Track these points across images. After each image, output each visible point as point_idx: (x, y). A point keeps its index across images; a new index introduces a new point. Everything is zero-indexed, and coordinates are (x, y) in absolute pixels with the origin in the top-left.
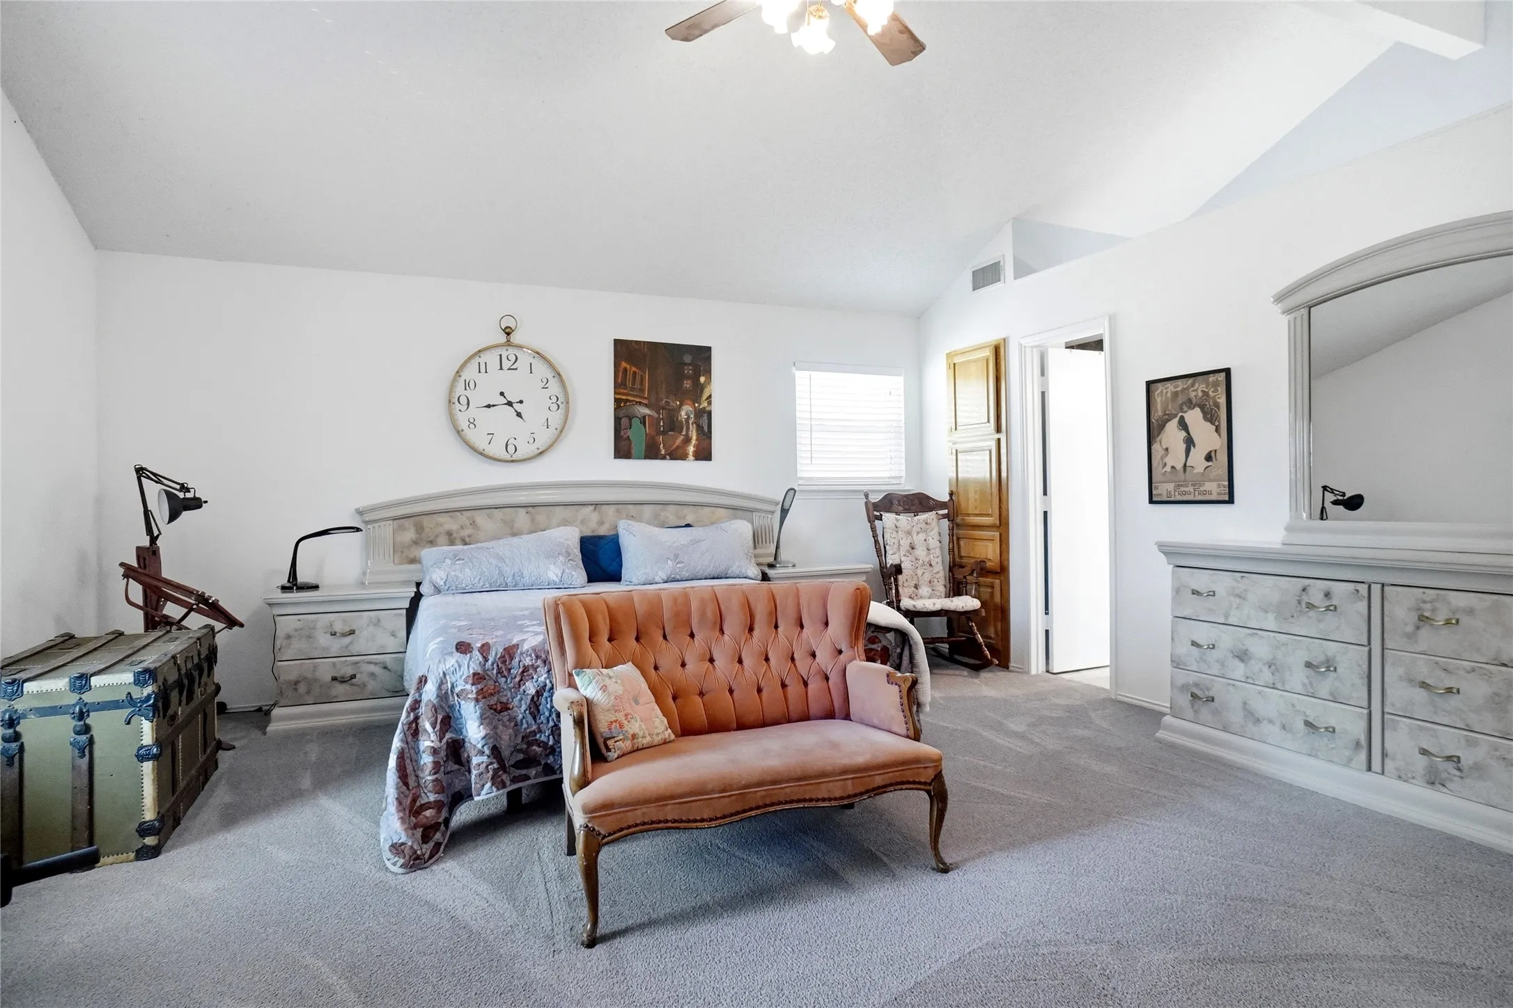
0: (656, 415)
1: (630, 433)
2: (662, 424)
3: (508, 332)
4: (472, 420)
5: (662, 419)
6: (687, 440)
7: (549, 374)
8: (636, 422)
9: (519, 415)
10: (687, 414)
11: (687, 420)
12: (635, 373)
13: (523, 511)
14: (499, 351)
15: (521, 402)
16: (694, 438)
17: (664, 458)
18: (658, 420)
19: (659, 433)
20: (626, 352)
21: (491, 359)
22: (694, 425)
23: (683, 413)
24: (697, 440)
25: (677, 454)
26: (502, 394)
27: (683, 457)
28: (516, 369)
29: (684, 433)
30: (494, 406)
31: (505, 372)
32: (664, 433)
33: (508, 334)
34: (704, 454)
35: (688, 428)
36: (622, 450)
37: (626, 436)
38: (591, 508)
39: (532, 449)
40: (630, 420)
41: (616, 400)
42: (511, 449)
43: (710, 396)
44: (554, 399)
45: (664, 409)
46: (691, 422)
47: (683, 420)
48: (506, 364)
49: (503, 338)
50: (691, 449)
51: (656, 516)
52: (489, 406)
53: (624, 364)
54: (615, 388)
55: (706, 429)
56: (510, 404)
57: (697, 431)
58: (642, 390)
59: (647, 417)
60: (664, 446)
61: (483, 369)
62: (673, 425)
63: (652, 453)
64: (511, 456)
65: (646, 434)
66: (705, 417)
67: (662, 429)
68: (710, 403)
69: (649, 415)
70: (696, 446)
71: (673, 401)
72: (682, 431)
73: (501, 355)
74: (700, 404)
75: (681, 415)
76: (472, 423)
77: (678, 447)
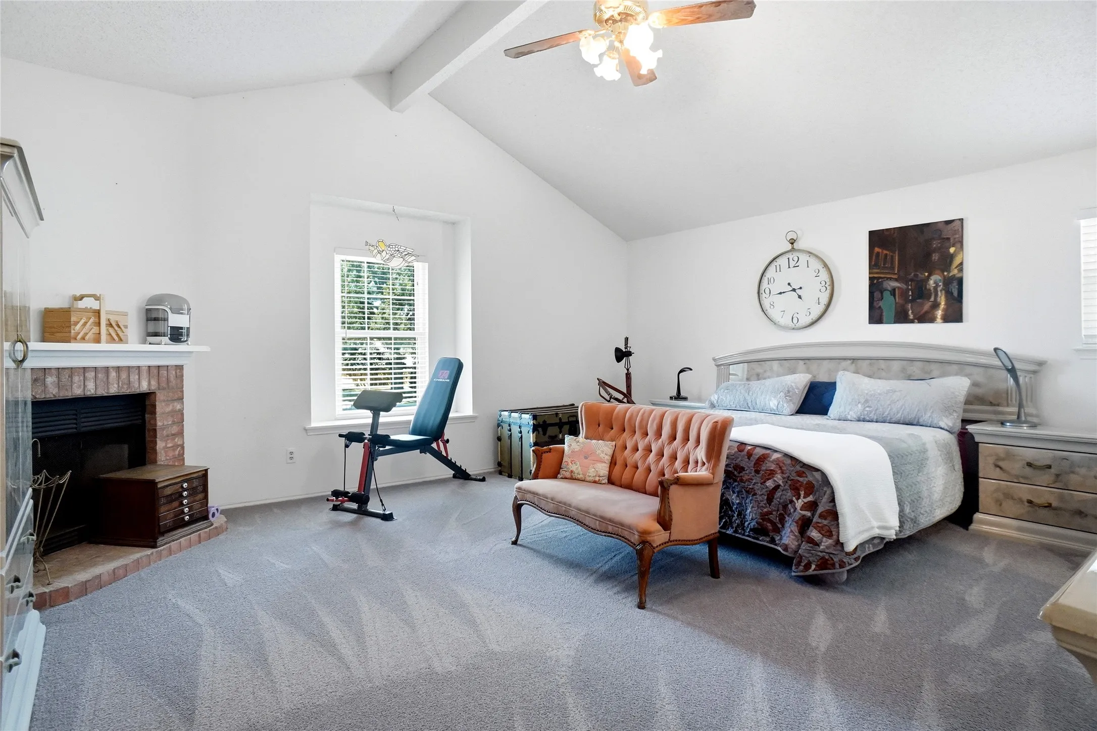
0: (904, 286)
1: (881, 304)
2: (910, 293)
3: (792, 242)
4: (772, 303)
5: (910, 290)
6: (936, 305)
7: (819, 266)
8: (887, 294)
9: (800, 297)
10: (935, 282)
11: (936, 288)
12: (886, 255)
13: (801, 362)
14: (788, 255)
15: (801, 288)
16: (943, 303)
17: (912, 322)
18: (908, 290)
19: (907, 301)
20: (878, 239)
21: (783, 261)
22: (943, 292)
23: (931, 282)
24: (945, 305)
25: (925, 318)
26: (789, 284)
27: (932, 320)
28: (798, 266)
29: (932, 299)
30: (784, 292)
31: (792, 269)
32: (912, 301)
33: (792, 244)
34: (955, 315)
35: (936, 295)
36: (876, 317)
37: (877, 307)
38: (849, 362)
39: (808, 320)
40: (882, 293)
41: (870, 278)
42: (795, 320)
43: (961, 264)
44: (823, 283)
45: (912, 280)
46: (939, 289)
47: (932, 288)
48: (792, 264)
49: (789, 247)
50: (939, 313)
51: (903, 370)
52: (780, 293)
53: (877, 250)
54: (870, 268)
55: (956, 294)
56: (794, 290)
57: (946, 297)
58: (893, 268)
59: (897, 289)
60: (912, 313)
61: (778, 270)
62: (921, 292)
63: (901, 317)
64: (795, 325)
65: (896, 303)
66: (955, 284)
67: (910, 298)
68: (961, 270)
69: (899, 288)
70: (945, 310)
71: (922, 274)
72: (930, 297)
73: (789, 258)
74: (949, 272)
75: (929, 285)
76: (772, 305)
77: (926, 312)
